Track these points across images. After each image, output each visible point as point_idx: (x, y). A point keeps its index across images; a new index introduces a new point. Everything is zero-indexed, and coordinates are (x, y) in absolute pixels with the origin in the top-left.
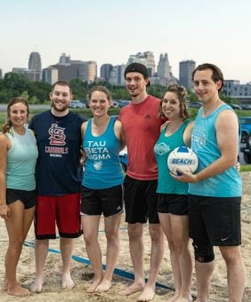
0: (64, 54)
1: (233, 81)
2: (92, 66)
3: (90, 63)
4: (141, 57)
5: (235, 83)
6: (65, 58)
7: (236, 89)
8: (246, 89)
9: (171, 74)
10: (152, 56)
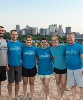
0: (27, 25)
1: (77, 33)
2: (36, 29)
3: (36, 28)
4: (53, 26)
5: (78, 34)
6: (27, 27)
7: (78, 36)
8: (82, 36)
9: (63, 31)
10: (57, 25)
